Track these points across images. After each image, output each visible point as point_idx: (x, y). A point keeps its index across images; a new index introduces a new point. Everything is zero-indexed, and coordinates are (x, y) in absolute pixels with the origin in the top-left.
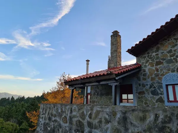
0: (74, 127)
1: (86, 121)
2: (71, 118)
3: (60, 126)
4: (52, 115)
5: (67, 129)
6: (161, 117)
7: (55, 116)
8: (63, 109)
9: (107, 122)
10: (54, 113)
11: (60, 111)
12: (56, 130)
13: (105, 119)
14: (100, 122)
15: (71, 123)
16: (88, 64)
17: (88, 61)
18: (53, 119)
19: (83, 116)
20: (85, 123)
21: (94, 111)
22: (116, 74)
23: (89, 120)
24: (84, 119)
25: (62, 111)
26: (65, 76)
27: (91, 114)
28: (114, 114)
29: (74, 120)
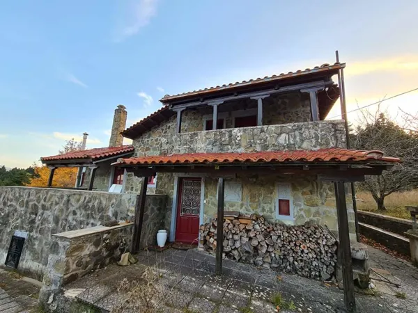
0: (30, 210)
1: (40, 204)
2: (27, 202)
3: (16, 210)
4: (8, 200)
5: (23, 212)
6: (87, 198)
7: (11, 200)
8: (21, 193)
9: (57, 204)
10: (11, 197)
11: (17, 195)
12: (11, 214)
13: (56, 202)
14: (52, 204)
15: (27, 207)
16: (85, 139)
17: (85, 135)
18: (9, 203)
19: (39, 200)
20: (40, 206)
21: (49, 195)
22: (93, 159)
23: (43, 203)
24: (39, 203)
25: (20, 196)
26: (74, 143)
27: (45, 198)
28: (62, 197)
29: (31, 203)
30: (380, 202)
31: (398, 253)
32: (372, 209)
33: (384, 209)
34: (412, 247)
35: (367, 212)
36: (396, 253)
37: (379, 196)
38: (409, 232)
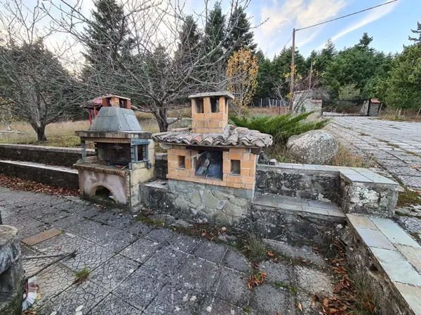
30: (40, 132)
31: (64, 189)
32: (29, 141)
33: (45, 139)
34: (81, 180)
35: (24, 145)
36: (61, 190)
37: (39, 125)
38: (78, 163)
